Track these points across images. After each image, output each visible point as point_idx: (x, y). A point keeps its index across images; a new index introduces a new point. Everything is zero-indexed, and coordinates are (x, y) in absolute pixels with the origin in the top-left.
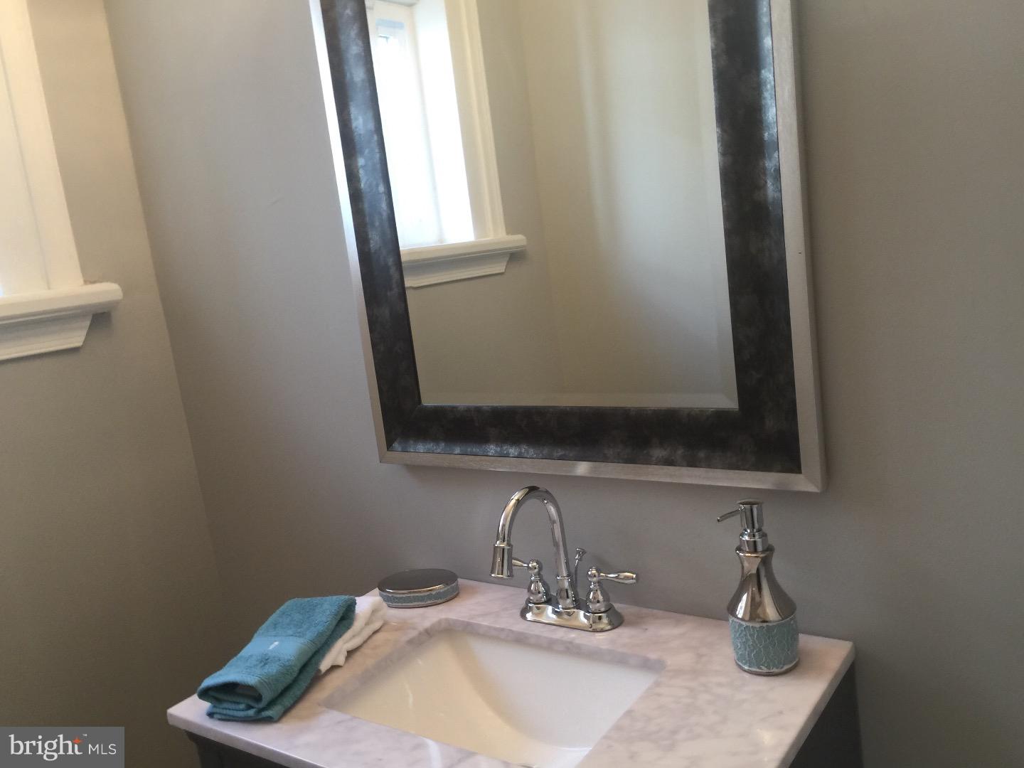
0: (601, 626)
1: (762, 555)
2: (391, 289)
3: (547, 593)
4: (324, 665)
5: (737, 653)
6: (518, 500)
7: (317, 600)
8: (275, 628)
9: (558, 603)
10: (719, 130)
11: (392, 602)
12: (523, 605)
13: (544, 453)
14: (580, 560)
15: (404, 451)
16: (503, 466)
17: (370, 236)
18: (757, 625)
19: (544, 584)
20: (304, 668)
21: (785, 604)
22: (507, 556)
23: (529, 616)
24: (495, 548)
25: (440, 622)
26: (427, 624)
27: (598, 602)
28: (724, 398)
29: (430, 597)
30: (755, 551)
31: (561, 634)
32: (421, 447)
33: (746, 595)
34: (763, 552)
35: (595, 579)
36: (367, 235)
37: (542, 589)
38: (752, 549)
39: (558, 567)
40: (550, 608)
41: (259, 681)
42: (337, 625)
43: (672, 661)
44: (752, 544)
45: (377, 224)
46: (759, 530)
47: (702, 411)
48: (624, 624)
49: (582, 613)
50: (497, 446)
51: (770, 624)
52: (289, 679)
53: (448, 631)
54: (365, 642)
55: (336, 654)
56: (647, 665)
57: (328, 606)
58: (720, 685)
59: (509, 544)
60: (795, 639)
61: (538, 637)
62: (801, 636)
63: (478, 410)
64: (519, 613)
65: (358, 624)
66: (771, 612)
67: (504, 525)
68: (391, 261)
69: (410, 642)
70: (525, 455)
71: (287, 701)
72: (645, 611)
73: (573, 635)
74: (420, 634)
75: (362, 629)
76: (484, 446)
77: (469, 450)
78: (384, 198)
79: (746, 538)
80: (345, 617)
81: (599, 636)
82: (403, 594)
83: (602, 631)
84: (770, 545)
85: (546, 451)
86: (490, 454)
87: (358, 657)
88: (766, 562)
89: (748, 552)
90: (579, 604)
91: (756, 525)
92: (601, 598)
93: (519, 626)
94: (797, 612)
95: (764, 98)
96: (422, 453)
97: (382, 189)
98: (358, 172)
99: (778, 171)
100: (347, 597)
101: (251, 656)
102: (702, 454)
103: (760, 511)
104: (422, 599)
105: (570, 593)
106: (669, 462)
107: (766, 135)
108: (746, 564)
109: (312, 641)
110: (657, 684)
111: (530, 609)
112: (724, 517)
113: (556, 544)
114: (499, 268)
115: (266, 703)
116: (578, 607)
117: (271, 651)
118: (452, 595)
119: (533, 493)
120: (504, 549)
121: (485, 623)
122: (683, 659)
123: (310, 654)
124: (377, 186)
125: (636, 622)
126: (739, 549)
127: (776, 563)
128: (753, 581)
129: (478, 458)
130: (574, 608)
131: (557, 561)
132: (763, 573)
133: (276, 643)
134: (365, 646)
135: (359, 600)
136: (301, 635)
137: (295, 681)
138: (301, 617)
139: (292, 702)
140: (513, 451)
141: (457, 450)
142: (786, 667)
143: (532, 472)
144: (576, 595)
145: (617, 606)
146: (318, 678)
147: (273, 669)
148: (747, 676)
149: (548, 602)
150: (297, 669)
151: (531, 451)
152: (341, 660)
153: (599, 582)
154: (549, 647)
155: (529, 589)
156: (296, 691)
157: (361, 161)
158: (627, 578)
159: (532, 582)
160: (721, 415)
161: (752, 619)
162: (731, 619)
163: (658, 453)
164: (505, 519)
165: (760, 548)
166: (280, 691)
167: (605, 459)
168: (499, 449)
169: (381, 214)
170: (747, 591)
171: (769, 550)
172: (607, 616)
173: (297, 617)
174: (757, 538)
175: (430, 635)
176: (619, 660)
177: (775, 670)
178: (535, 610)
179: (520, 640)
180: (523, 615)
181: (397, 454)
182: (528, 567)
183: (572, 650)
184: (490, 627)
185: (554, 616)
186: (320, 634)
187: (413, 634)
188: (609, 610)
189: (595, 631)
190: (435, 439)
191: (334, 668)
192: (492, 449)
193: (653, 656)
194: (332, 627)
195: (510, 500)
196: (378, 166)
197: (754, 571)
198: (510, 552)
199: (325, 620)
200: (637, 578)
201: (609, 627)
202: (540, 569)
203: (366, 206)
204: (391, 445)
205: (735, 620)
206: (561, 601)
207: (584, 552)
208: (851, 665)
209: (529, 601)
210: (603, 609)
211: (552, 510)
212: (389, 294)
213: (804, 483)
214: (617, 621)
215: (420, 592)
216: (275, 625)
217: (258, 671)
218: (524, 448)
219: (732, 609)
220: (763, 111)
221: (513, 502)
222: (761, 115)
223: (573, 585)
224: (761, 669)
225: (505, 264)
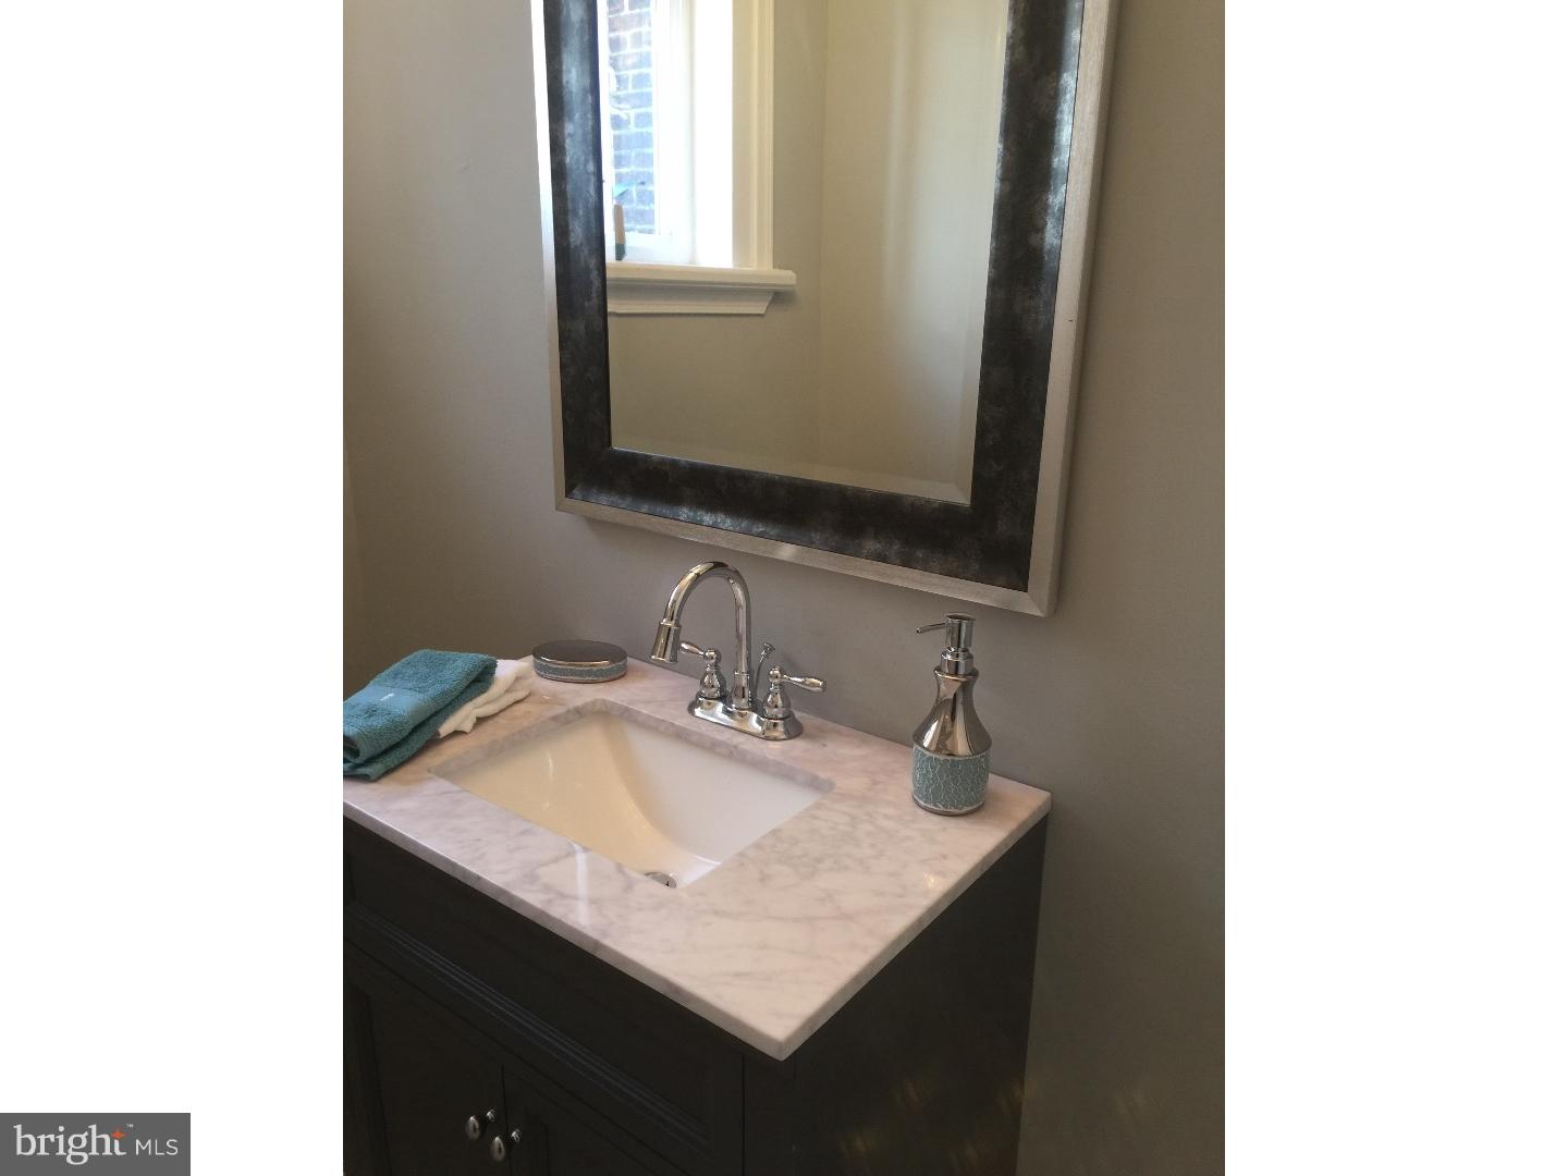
0: (775, 734)
1: (963, 680)
2: (589, 299)
3: (722, 689)
4: (445, 729)
5: (915, 786)
6: (698, 575)
7: (452, 654)
8: (395, 678)
9: (731, 702)
10: (1001, 146)
11: (542, 671)
12: (693, 698)
13: (743, 525)
14: (767, 657)
15: (584, 499)
16: (694, 535)
17: (571, 227)
18: (942, 758)
19: (721, 678)
20: (416, 729)
21: (980, 738)
22: (673, 638)
23: (698, 711)
24: (661, 626)
25: (594, 703)
26: (579, 702)
27: (776, 707)
28: (955, 491)
29: (589, 673)
30: (956, 673)
31: (726, 736)
32: (604, 498)
33: (935, 724)
34: (965, 676)
35: (776, 681)
36: (567, 226)
37: (717, 683)
38: (953, 672)
39: (737, 661)
40: (720, 706)
41: (358, 734)
42: (468, 687)
43: (842, 783)
44: (953, 667)
45: (581, 213)
46: (965, 650)
47: (928, 501)
48: (803, 735)
49: (755, 716)
50: (690, 510)
51: (956, 759)
52: (396, 738)
53: (605, 715)
54: (501, 711)
55: (463, 717)
56: (815, 784)
57: (462, 663)
58: (887, 817)
59: (677, 624)
60: (985, 781)
61: (701, 735)
62: (990, 775)
63: (674, 463)
64: (686, 706)
65: (495, 689)
66: (961, 746)
67: (674, 601)
68: (593, 263)
69: (555, 718)
70: (721, 525)
71: (391, 760)
72: (830, 725)
73: (740, 739)
74: (568, 711)
75: (500, 696)
76: (675, 508)
77: (658, 509)
78: (593, 179)
79: (949, 657)
80: (481, 679)
81: (772, 745)
82: (563, 665)
83: (775, 739)
84: (974, 669)
85: (744, 524)
86: (682, 518)
87: (488, 727)
88: (966, 688)
89: (948, 674)
90: (756, 706)
91: (962, 645)
92: (780, 703)
93: (683, 720)
94: (991, 749)
95: (1062, 112)
96: (606, 507)
97: (591, 167)
98: (564, 142)
99: (1062, 211)
100: (485, 657)
101: (358, 704)
102: (920, 554)
103: (970, 629)
104: (581, 674)
105: (748, 692)
106: (882, 558)
107: (1056, 160)
108: (943, 687)
109: (434, 699)
110: (818, 806)
111: (700, 704)
112: (923, 631)
113: (739, 637)
114: (760, 308)
115: (364, 759)
116: (754, 709)
117: (383, 703)
118: (618, 675)
119: (718, 570)
120: (670, 629)
121: (645, 712)
122: (857, 784)
123: (428, 715)
124: (586, 161)
125: (815, 736)
126: (939, 669)
127: (978, 691)
128: (947, 708)
129: (667, 521)
130: (748, 709)
131: (738, 654)
132: (960, 699)
133: (391, 695)
134: (501, 715)
135: (500, 663)
136: (421, 690)
137: (405, 740)
138: (428, 670)
139: (396, 763)
140: (708, 518)
141: (645, 508)
142: (966, 809)
143: (725, 545)
144: (753, 696)
145: (798, 715)
146: (434, 741)
147: (378, 722)
148: (921, 812)
149: (722, 698)
150: (409, 728)
151: (728, 522)
152: (467, 726)
153: (781, 685)
154: (710, 747)
155: (702, 682)
156: (405, 752)
157: (569, 128)
158: (814, 685)
159: (706, 674)
160: (949, 509)
161: (937, 750)
162: (916, 746)
163: (871, 545)
164: (678, 594)
165: (962, 671)
166: (384, 748)
167: (810, 544)
168: (692, 514)
169: (587, 201)
170: (939, 719)
171: (974, 674)
172: (785, 725)
173: (423, 670)
174: (960, 660)
175: (580, 714)
176: (785, 773)
177: (953, 810)
178: (705, 705)
179: (680, 736)
180: (691, 709)
181: (575, 504)
182: (704, 656)
183: (734, 755)
184: (649, 716)
185: (726, 717)
186: (444, 693)
187: (559, 710)
188: (788, 717)
189: (767, 739)
190: (622, 493)
191: (456, 733)
192: (685, 512)
193: (823, 775)
194: (460, 688)
195: (689, 572)
196: (590, 137)
197: (951, 697)
198: (677, 633)
199: (454, 678)
200: (824, 687)
201: (784, 737)
202: (718, 659)
203: (569, 188)
204: (571, 490)
205: (919, 748)
206: (734, 700)
207: (772, 649)
208: (1042, 819)
209: (700, 695)
210: (780, 716)
211: (739, 593)
212: (586, 304)
213: (1029, 604)
214: (795, 730)
215: (581, 666)
216: (396, 675)
217: (361, 722)
218: (720, 518)
219: (919, 737)
220: (1057, 129)
221: (691, 575)
222: (1053, 134)
223: (753, 685)
224: (936, 806)
225: (767, 304)
